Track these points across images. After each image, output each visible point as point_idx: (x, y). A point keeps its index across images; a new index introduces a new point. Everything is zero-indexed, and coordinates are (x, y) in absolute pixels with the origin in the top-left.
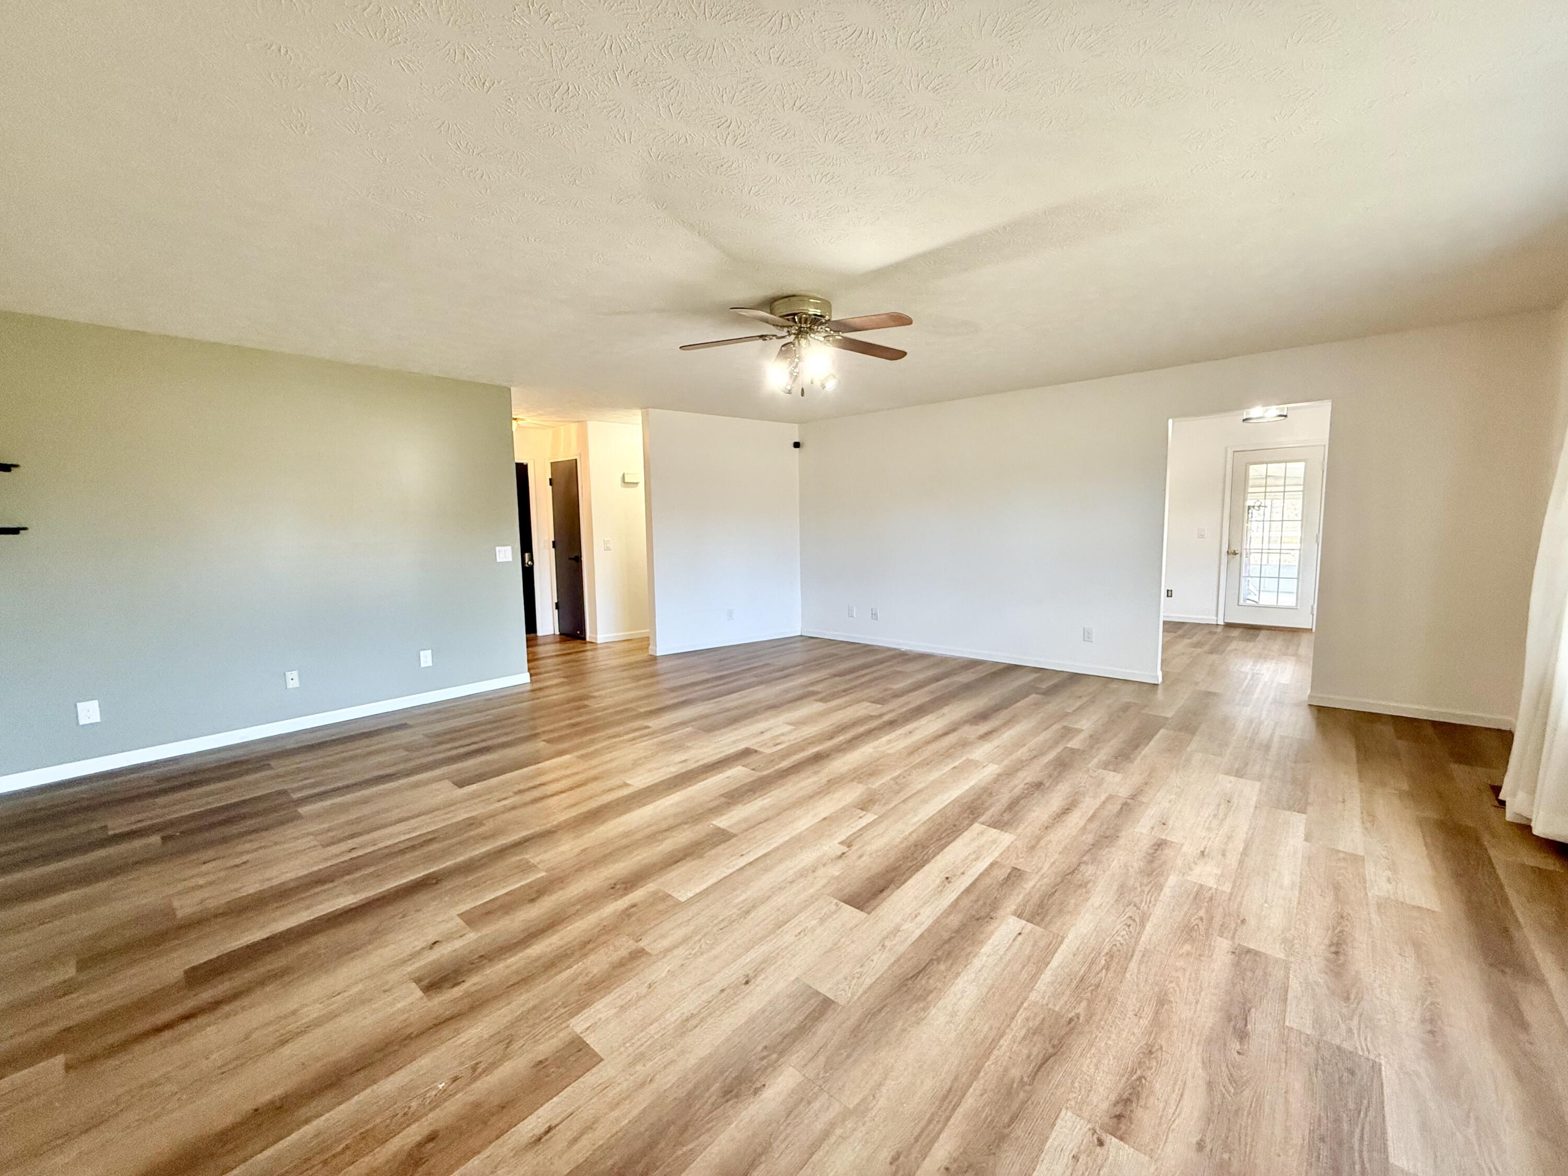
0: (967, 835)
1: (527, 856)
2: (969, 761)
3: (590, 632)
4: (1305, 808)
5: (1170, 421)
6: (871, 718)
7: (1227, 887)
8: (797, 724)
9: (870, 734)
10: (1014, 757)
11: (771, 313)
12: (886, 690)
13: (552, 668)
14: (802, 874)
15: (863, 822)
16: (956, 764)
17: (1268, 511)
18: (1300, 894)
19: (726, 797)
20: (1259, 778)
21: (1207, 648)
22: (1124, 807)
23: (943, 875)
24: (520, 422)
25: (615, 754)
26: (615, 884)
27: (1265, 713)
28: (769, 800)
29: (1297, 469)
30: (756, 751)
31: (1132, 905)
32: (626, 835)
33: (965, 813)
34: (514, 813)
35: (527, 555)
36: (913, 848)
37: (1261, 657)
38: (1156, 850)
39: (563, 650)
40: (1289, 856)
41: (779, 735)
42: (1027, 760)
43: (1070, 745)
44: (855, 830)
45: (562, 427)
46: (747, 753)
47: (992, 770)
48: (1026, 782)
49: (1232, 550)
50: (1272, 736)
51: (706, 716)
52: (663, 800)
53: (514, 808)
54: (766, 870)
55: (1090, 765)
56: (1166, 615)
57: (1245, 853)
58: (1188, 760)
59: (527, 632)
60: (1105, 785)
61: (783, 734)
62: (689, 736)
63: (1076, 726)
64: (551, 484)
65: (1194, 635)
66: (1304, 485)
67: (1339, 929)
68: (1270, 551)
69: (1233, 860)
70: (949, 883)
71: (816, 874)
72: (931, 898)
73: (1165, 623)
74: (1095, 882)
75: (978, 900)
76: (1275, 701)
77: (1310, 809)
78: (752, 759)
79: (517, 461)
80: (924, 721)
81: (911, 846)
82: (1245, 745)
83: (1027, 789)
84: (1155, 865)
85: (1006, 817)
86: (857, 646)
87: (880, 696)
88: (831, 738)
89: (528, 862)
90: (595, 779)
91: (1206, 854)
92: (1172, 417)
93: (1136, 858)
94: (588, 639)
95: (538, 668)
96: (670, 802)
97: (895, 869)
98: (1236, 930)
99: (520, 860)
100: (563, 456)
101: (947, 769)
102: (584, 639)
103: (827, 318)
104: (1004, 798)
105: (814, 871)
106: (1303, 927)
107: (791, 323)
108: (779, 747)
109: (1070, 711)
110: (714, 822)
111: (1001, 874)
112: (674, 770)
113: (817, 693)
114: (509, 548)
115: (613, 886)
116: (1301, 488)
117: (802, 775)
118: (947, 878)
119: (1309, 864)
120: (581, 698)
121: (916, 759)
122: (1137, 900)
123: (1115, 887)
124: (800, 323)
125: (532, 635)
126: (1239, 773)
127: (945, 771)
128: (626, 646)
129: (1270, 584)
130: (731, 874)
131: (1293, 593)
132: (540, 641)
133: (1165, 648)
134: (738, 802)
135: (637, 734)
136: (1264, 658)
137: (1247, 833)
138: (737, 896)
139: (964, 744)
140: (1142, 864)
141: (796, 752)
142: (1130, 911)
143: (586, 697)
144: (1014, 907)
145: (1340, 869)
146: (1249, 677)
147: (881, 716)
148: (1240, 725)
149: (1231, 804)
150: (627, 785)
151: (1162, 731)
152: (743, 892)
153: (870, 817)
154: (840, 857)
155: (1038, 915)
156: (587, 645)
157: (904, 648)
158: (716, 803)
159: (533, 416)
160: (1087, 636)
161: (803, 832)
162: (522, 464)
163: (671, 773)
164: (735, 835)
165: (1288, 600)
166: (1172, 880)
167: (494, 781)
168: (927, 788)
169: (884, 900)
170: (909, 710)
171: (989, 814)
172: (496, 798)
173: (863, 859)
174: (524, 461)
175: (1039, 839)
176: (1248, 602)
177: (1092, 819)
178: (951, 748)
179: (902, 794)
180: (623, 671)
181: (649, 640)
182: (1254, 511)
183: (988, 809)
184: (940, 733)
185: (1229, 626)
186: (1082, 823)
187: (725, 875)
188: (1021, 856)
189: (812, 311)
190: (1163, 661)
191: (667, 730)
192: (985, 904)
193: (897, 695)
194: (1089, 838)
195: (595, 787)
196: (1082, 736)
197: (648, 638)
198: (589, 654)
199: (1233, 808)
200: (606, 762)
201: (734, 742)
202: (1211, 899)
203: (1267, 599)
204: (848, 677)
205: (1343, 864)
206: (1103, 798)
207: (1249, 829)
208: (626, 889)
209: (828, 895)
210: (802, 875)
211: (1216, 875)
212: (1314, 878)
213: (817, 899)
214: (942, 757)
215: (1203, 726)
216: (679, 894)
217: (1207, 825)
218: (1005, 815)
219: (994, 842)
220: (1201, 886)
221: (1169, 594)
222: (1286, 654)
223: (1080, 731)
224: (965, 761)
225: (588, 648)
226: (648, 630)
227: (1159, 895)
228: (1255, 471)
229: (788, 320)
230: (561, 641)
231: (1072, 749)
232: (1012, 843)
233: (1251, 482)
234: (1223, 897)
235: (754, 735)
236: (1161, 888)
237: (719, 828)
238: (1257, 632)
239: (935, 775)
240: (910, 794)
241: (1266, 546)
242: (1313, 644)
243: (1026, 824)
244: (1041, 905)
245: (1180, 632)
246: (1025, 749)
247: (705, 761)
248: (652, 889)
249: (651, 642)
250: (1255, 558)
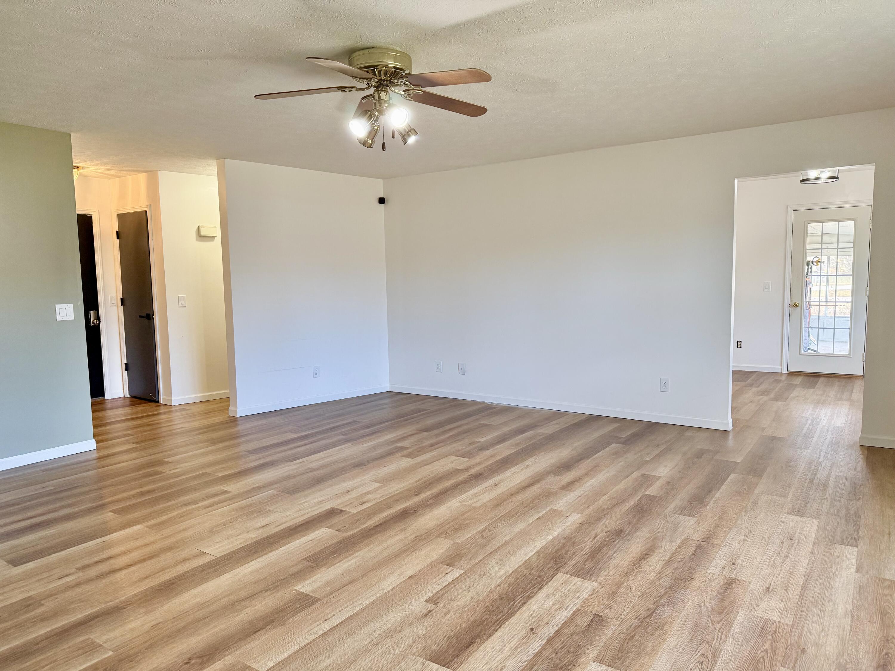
0: (552, 585)
1: (92, 636)
2: (554, 511)
3: (164, 395)
4: (857, 541)
5: (736, 181)
6: (457, 472)
7: (789, 621)
8: (384, 481)
9: (457, 488)
10: (595, 506)
11: (350, 65)
12: (471, 444)
13: (121, 433)
14: (388, 634)
15: (450, 578)
16: (540, 515)
17: (824, 266)
18: (852, 621)
19: (309, 561)
20: (817, 516)
21: (772, 395)
22: (698, 550)
23: (528, 627)
24: (82, 171)
25: (192, 522)
26: (190, 659)
27: (822, 454)
28: (355, 560)
29: (848, 227)
30: (342, 511)
31: (705, 643)
32: (201, 606)
33: (549, 563)
34: (78, 590)
35: (92, 313)
36: (498, 602)
37: (819, 403)
38: (726, 589)
39: (134, 413)
40: (843, 586)
41: (365, 493)
42: (608, 508)
43: (648, 493)
44: (441, 587)
45: (130, 177)
46: (332, 513)
47: (575, 519)
48: (607, 529)
49: (793, 303)
50: (829, 475)
51: (289, 478)
52: (242, 568)
53: (78, 585)
54: (351, 633)
55: (666, 511)
56: (733, 365)
57: (804, 587)
58: (755, 503)
59: (93, 395)
60: (680, 530)
61: (369, 493)
62: (272, 499)
63: (654, 474)
64: (118, 238)
65: (761, 383)
66: (854, 242)
67: (885, 651)
68: (828, 304)
69: (794, 594)
70: (534, 633)
71: (402, 634)
72: (516, 650)
73: (734, 372)
74: (671, 623)
75: (561, 649)
76: (832, 443)
77: (861, 542)
78: (335, 520)
79: (78, 212)
80: (508, 473)
81: (497, 599)
82: (806, 485)
83: (608, 537)
84: (726, 603)
85: (589, 565)
86: (446, 400)
87: (468, 449)
88: (417, 494)
89: (93, 642)
90: (170, 548)
91: (770, 590)
92: (738, 177)
93: (708, 597)
94: (162, 402)
95: (107, 433)
96: (250, 570)
97: (480, 623)
98: (796, 659)
99: (86, 640)
100: (131, 208)
101: (531, 520)
102: (158, 402)
103: (407, 72)
104: (587, 546)
105: (400, 631)
106: (855, 652)
107: (371, 76)
108: (365, 506)
109: (648, 459)
110: (296, 588)
111: (584, 621)
112: (254, 536)
113: (405, 448)
114: (71, 306)
115: (187, 661)
116: (852, 245)
117: (391, 533)
118: (532, 629)
119: (860, 593)
120: (151, 464)
121: (502, 511)
122: (709, 638)
123: (689, 627)
124: (380, 75)
125: (98, 399)
126: (800, 513)
127: (529, 523)
128: (202, 407)
129: (827, 334)
130: (314, 640)
131: (846, 342)
132: (108, 405)
133: (735, 396)
134: (322, 566)
135: (216, 499)
136: (822, 404)
137: (807, 568)
138: (320, 663)
139: (548, 495)
140: (714, 602)
141: (381, 510)
142: (704, 649)
143: (160, 463)
144: (595, 653)
145: (886, 596)
146: (809, 422)
147: (467, 469)
148: (802, 466)
149: (792, 542)
150: (203, 554)
151: (732, 476)
152: (326, 657)
153: (456, 573)
154: (427, 615)
155: (618, 659)
156: (162, 407)
157: (490, 401)
158: (300, 567)
159: (98, 164)
160: (663, 386)
161: (388, 592)
162: (85, 216)
163: (252, 539)
164: (318, 600)
165: (843, 349)
166: (741, 617)
167: (54, 557)
168: (512, 540)
169: (470, 655)
170: (496, 462)
171: (572, 562)
172: (56, 577)
173: (449, 616)
174: (88, 212)
175: (619, 585)
176: (809, 351)
177: (669, 562)
178: (536, 499)
179: (487, 548)
180: (199, 434)
181: (229, 401)
182: (814, 267)
183: (571, 558)
184: (524, 484)
185: (792, 374)
186: (659, 567)
187: (307, 642)
188: (602, 603)
189: (391, 63)
190: (733, 409)
191: (247, 494)
192: (568, 651)
193: (483, 448)
194: (666, 581)
195: (167, 558)
196: (659, 483)
197: (227, 399)
198: (163, 417)
199: (795, 545)
200: (180, 532)
201: (320, 503)
202: (775, 632)
203: (825, 349)
204: (436, 432)
205: (886, 592)
206: (679, 541)
207: (808, 564)
208: (202, 663)
209: (414, 654)
210: (387, 636)
211: (780, 609)
212: (864, 606)
213: (403, 660)
214: (527, 509)
215: (769, 470)
216: (258, 665)
217: (772, 562)
218: (587, 563)
219: (577, 590)
220: (766, 620)
221: (739, 344)
222: (840, 399)
223: (658, 478)
224: (549, 511)
225: (162, 411)
226: (228, 391)
227: (729, 631)
228: (813, 228)
229: (367, 72)
230: (132, 404)
231: (650, 496)
232: (594, 590)
233: (809, 239)
234: (786, 630)
235: (338, 496)
236: (729, 624)
237: (302, 593)
238: (816, 379)
239: (521, 526)
240: (494, 548)
241: (823, 299)
242: (862, 390)
243: (608, 571)
244: (621, 649)
245: (749, 381)
246: (605, 497)
247: (288, 524)
248: (230, 662)
249: (231, 403)
250: (814, 310)
